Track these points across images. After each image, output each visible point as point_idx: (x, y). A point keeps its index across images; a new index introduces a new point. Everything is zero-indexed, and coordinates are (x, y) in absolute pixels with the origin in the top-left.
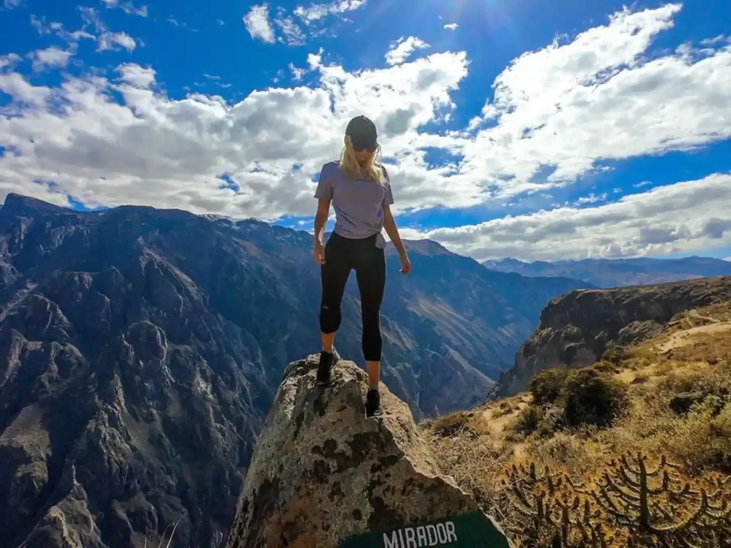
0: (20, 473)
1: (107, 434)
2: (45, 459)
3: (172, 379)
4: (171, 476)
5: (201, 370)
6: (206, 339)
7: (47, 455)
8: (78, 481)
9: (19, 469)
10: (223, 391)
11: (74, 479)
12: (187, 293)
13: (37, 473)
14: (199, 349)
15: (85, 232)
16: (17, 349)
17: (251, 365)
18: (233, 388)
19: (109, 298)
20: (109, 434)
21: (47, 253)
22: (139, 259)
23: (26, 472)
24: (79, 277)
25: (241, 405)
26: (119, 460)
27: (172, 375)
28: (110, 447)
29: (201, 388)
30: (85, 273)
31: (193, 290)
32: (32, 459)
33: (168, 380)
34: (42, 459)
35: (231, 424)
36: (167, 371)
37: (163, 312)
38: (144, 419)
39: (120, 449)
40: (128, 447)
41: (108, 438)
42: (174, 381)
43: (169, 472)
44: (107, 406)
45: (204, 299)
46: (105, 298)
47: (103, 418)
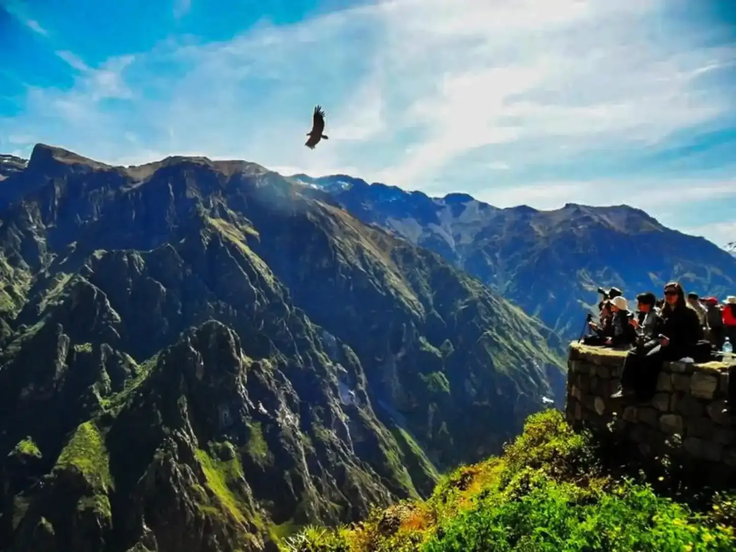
0: (82, 505)
1: (178, 470)
2: (107, 492)
3: (251, 403)
4: (257, 537)
5: (286, 394)
6: (290, 353)
7: (109, 489)
8: (147, 526)
9: (80, 502)
10: (316, 428)
11: (144, 523)
12: (262, 283)
13: (99, 508)
14: (281, 365)
15: (129, 196)
16: (64, 350)
17: (350, 394)
18: (327, 425)
19: (165, 286)
20: (180, 470)
21: (85, 223)
22: (199, 232)
23: (88, 505)
24: (128, 258)
25: (342, 450)
26: (194, 506)
27: (249, 397)
28: (182, 487)
29: (287, 420)
30: (134, 251)
31: (269, 278)
32: (94, 491)
33: (246, 405)
34: (103, 492)
35: (330, 475)
36: (244, 391)
37: (233, 308)
38: (219, 455)
39: (194, 491)
40: (203, 490)
41: (180, 474)
42: (254, 408)
43: (253, 529)
44: (176, 433)
45: (284, 291)
46: (160, 287)
47: (172, 449)
